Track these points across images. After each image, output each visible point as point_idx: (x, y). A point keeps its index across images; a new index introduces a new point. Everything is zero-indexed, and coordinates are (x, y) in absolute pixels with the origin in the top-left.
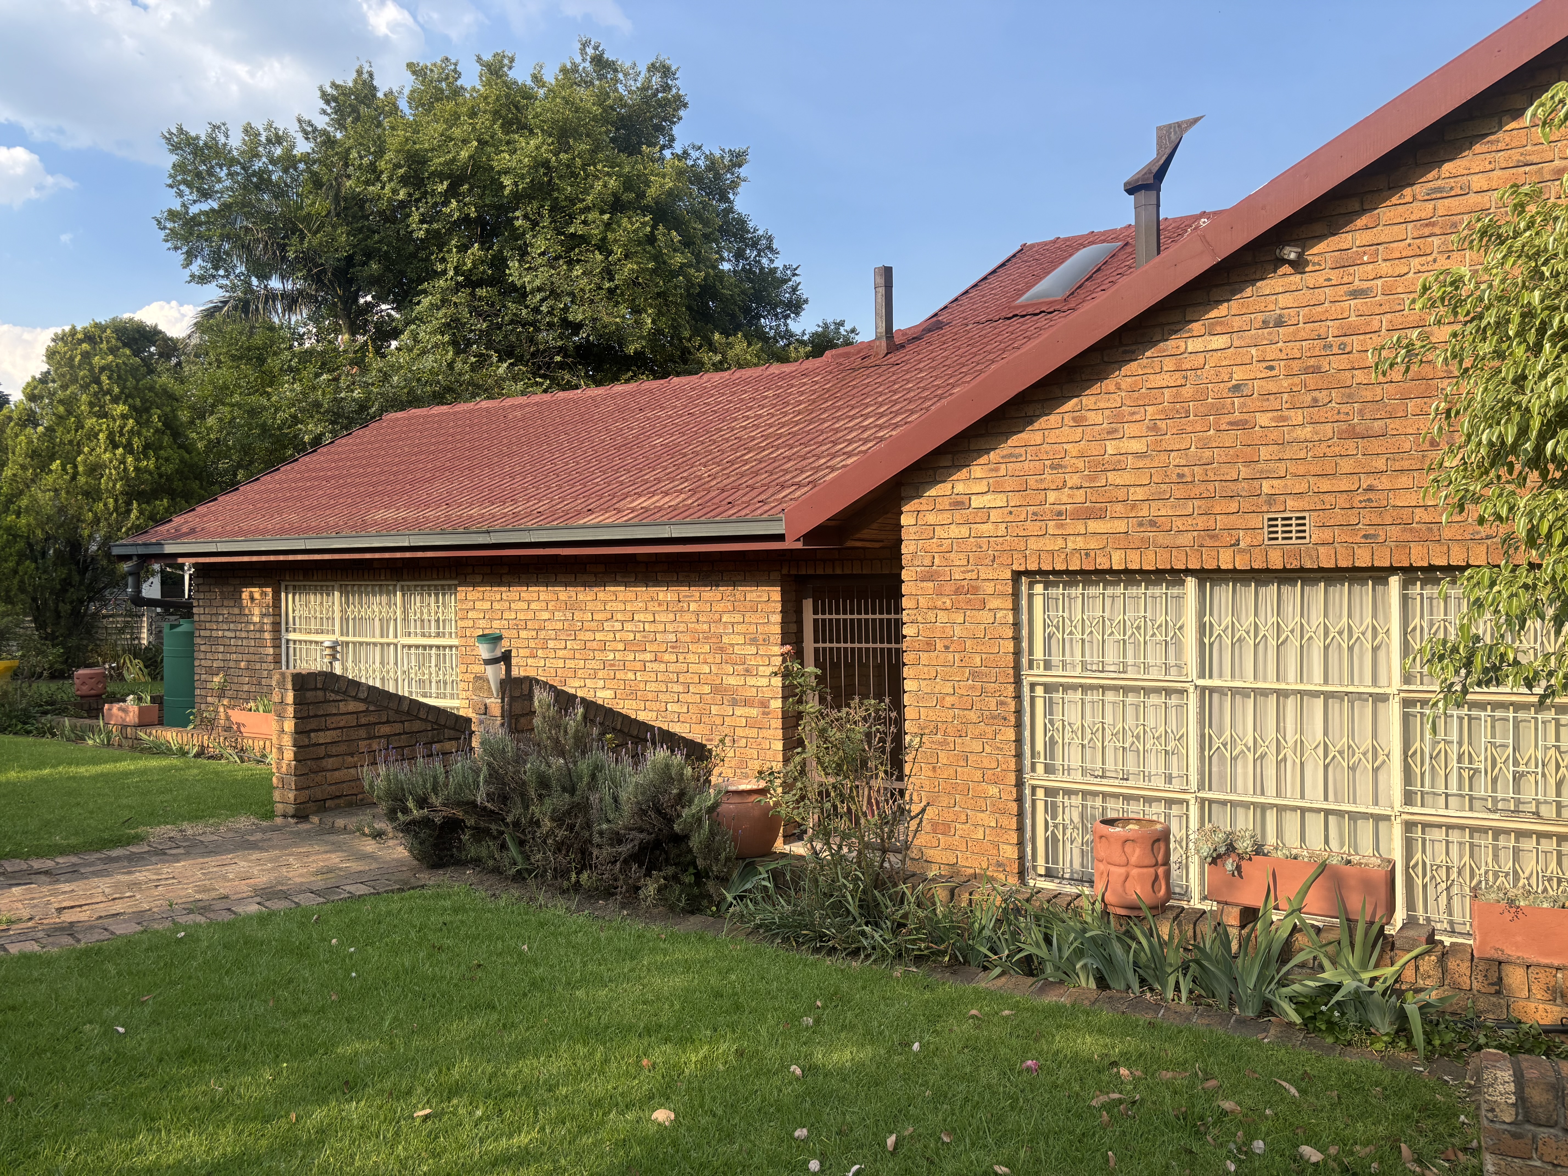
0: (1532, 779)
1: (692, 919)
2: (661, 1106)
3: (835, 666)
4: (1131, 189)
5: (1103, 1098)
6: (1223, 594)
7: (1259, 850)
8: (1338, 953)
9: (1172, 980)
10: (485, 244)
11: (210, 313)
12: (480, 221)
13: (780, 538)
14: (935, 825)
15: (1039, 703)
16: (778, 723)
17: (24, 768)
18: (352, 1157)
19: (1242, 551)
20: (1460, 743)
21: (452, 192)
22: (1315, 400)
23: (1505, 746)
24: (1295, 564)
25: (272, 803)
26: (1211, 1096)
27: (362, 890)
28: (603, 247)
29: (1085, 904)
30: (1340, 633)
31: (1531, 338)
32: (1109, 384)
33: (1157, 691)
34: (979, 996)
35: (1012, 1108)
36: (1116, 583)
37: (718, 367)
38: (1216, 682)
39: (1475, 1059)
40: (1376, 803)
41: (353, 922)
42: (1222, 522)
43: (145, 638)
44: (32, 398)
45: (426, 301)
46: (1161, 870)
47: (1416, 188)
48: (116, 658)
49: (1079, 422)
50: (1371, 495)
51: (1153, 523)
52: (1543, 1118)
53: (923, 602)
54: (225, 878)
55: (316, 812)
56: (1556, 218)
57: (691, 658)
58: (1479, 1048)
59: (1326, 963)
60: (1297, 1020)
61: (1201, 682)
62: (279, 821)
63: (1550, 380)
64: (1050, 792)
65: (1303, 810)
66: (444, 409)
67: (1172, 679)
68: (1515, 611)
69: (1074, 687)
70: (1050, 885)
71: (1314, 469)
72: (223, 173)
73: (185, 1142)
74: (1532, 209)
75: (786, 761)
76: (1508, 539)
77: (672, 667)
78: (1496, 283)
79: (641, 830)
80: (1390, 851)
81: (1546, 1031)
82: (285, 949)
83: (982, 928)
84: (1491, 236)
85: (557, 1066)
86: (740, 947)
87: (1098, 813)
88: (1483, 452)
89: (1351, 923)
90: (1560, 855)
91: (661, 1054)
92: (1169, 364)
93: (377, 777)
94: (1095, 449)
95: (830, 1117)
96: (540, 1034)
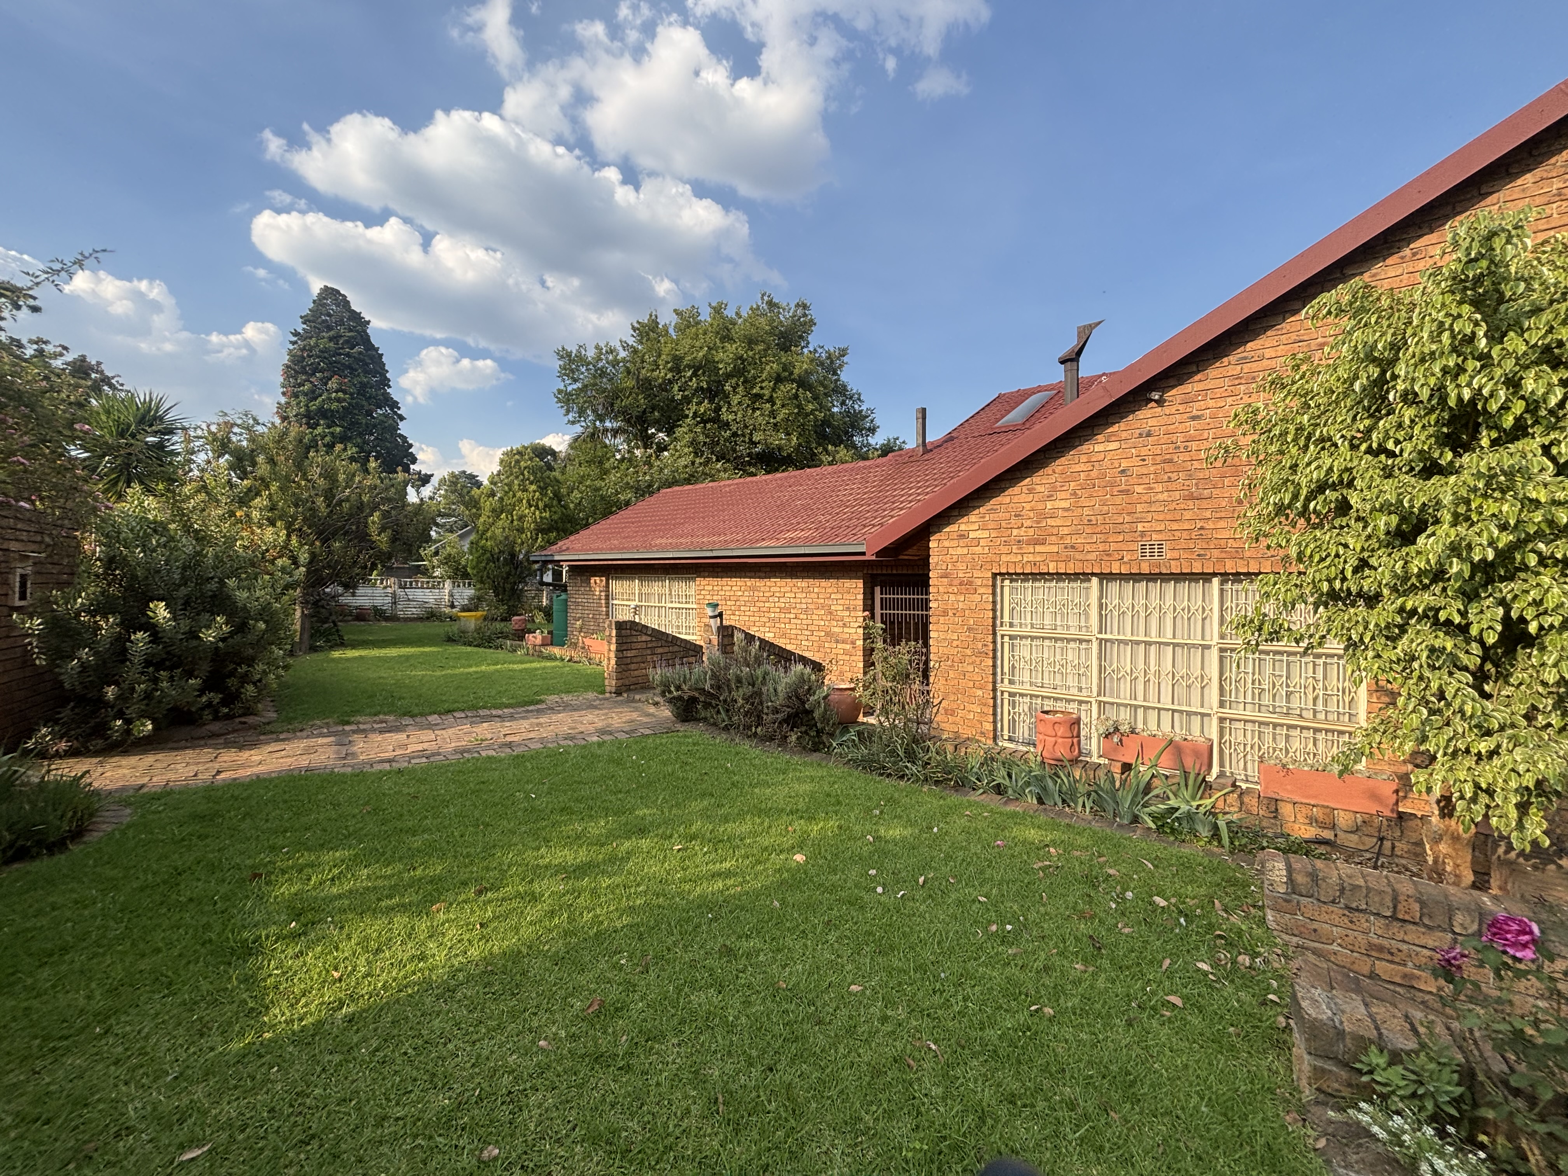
0: (1298, 695)
1: (815, 754)
2: (798, 852)
3: (892, 623)
4: (1062, 362)
5: (1040, 864)
6: (1114, 587)
7: (1133, 731)
8: (1178, 790)
9: (1080, 801)
10: (711, 401)
11: (576, 440)
12: (709, 389)
13: (863, 554)
14: (946, 710)
15: (1006, 646)
16: (861, 653)
17: (489, 665)
18: (643, 867)
19: (1125, 563)
20: (1254, 674)
21: (695, 374)
22: (1169, 478)
23: (1281, 676)
24: (1157, 571)
25: (604, 686)
26: (1102, 866)
27: (648, 732)
28: (771, 400)
29: (1032, 757)
30: (1183, 610)
31: (1302, 442)
32: (1048, 470)
33: (1074, 640)
34: (970, 804)
35: (989, 866)
36: (1051, 580)
37: (830, 463)
38: (1108, 636)
39: (1261, 855)
40: (1202, 706)
41: (643, 748)
42: (1113, 546)
43: (545, 602)
44: (492, 483)
45: (681, 431)
46: (1075, 740)
47: (1231, 358)
48: (531, 611)
49: (1031, 491)
50: (1202, 532)
51: (1073, 547)
52: (1304, 893)
53: (941, 589)
54: (582, 723)
55: (625, 691)
56: (1320, 372)
57: (814, 617)
58: (1263, 848)
59: (1171, 795)
60: (1153, 826)
61: (1100, 636)
62: (608, 695)
63: (1313, 467)
64: (1011, 695)
65: (1159, 709)
66: (689, 487)
67: (1083, 634)
68: (1289, 599)
69: (1026, 637)
70: (1011, 746)
71: (1169, 517)
72: (583, 369)
73: (563, 853)
74: (1304, 368)
75: (865, 673)
76: (1286, 558)
77: (804, 622)
78: (1280, 411)
79: (788, 707)
80: (1210, 734)
81: (1306, 842)
82: (611, 760)
83: (972, 768)
84: (1277, 384)
85: (745, 828)
86: (840, 771)
87: (1039, 707)
88: (1270, 508)
89: (1186, 774)
90: (1315, 740)
91: (799, 825)
92: (1084, 458)
93: (657, 674)
94: (1040, 506)
95: (888, 864)
96: (736, 811)
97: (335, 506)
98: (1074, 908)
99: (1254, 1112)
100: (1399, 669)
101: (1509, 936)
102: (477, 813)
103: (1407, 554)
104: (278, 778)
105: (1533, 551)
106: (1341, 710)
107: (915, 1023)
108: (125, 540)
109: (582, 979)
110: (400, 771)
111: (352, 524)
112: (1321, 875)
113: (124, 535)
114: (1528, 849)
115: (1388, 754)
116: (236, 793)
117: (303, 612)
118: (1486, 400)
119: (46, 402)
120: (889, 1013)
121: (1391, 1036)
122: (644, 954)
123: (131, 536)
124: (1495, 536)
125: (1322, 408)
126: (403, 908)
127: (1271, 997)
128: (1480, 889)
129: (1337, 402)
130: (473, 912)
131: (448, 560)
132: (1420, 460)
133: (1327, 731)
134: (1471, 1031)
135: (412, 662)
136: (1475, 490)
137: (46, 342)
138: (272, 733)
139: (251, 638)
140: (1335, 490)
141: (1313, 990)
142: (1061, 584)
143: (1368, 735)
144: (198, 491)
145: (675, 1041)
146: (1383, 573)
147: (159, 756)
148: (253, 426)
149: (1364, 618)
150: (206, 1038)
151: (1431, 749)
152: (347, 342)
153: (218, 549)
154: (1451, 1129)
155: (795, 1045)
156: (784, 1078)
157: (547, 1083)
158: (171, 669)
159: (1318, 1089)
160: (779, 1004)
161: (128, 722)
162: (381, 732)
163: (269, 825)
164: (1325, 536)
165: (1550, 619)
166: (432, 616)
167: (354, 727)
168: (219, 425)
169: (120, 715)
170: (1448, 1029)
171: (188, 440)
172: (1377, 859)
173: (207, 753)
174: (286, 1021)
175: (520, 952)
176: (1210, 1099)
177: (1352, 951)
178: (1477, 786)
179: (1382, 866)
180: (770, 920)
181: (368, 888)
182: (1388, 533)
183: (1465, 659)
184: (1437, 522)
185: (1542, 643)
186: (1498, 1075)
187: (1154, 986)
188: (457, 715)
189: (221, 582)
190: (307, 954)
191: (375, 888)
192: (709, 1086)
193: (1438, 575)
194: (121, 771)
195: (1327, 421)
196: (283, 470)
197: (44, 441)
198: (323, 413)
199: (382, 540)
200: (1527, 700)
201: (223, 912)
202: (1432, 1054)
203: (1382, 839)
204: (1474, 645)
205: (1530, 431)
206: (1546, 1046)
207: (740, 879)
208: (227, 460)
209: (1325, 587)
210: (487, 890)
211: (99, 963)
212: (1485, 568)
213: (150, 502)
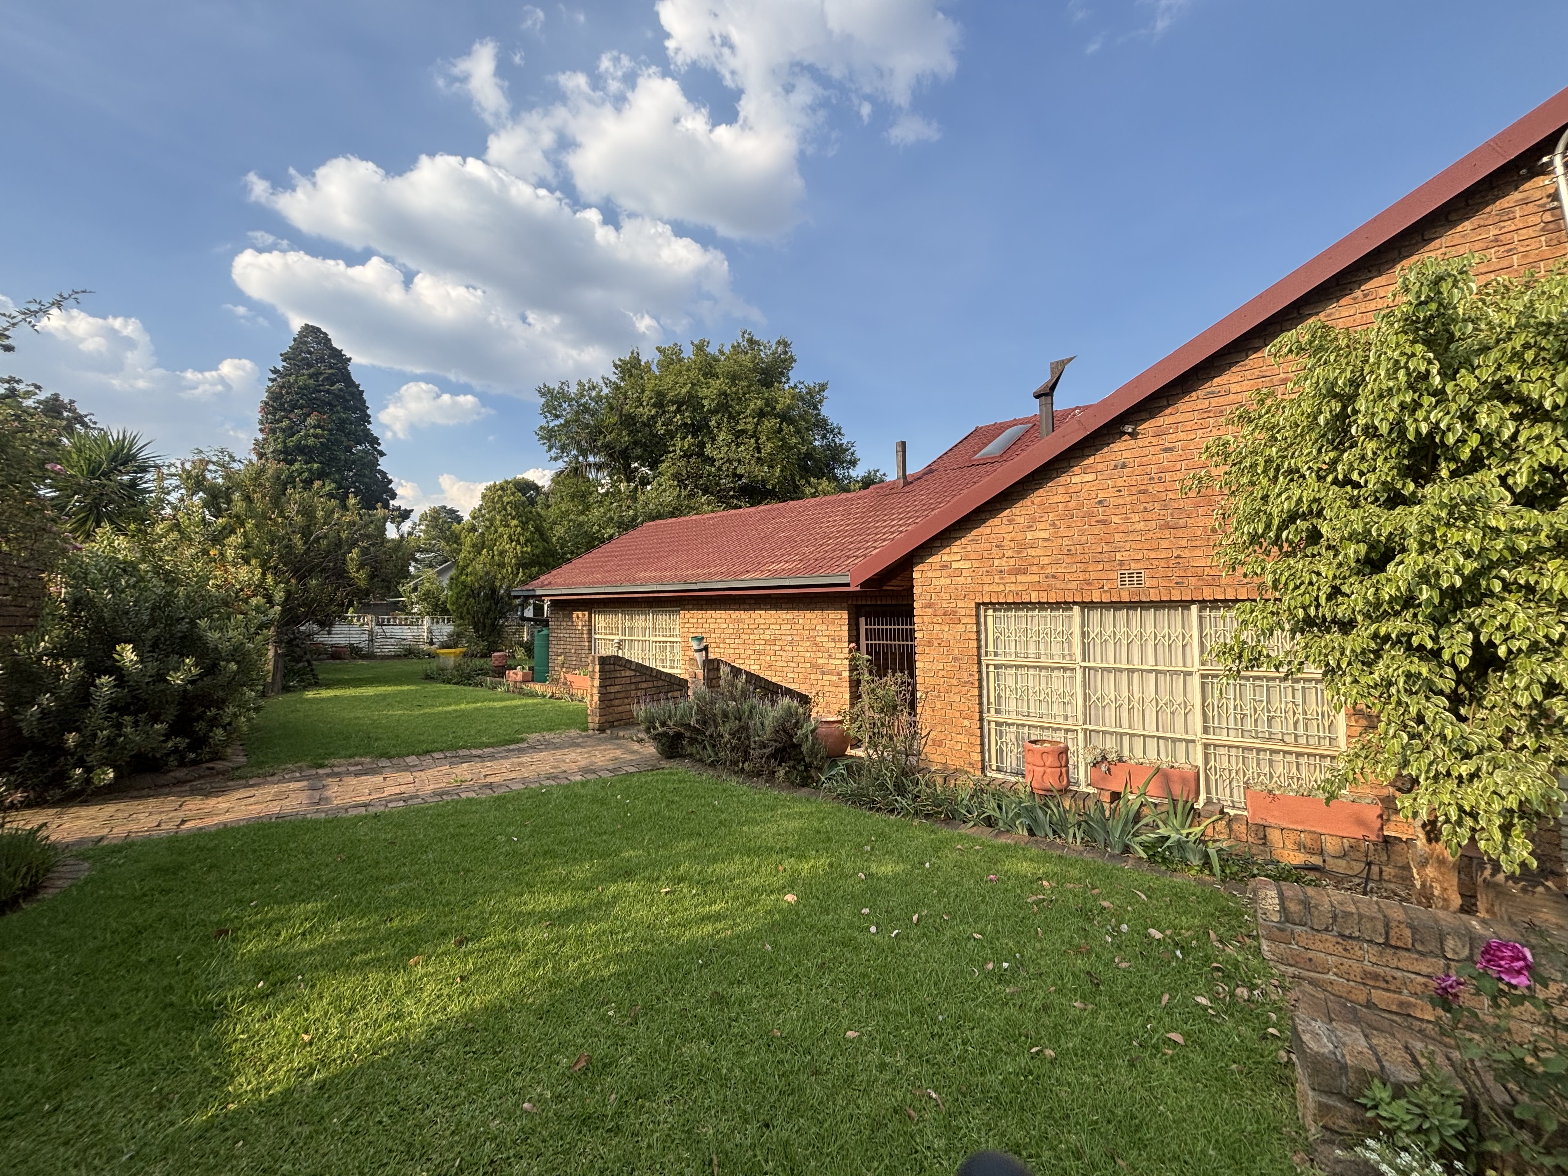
0: (1279, 720)
1: (803, 789)
2: (789, 892)
3: (877, 654)
4: (1037, 396)
5: (1034, 898)
6: (1095, 615)
7: (1120, 760)
8: (1167, 819)
9: (1071, 832)
10: (695, 436)
11: (559, 475)
12: (693, 425)
13: (848, 585)
14: (934, 741)
15: (992, 675)
16: (847, 684)
17: (468, 703)
18: (630, 911)
19: (1105, 592)
20: (1235, 700)
21: (678, 410)
22: (1145, 508)
23: (1262, 701)
24: (1137, 599)
25: (587, 723)
26: (1096, 898)
27: (632, 769)
28: (755, 436)
29: (1021, 788)
30: (1164, 637)
31: (1271, 473)
32: (1028, 502)
33: (1058, 669)
34: (961, 837)
35: (983, 902)
36: (1034, 609)
37: (813, 495)
38: (1092, 664)
39: (1252, 883)
40: (1187, 733)
41: (628, 787)
42: (1093, 576)
43: (526, 637)
44: (474, 518)
45: (664, 465)
46: (1064, 770)
47: (1199, 392)
48: (511, 647)
49: (1011, 522)
50: (1179, 560)
51: (1054, 577)
52: (1298, 921)
53: (926, 619)
54: (564, 761)
55: (609, 728)
56: (1284, 407)
57: (800, 648)
58: (1254, 876)
59: (1161, 824)
60: (1145, 856)
61: (1083, 664)
62: (591, 732)
63: (1283, 497)
64: (998, 724)
65: (1145, 736)
66: (674, 520)
67: (1067, 663)
68: (1266, 626)
69: (1011, 666)
70: (1000, 776)
71: (1146, 546)
72: (565, 406)
73: (547, 899)
74: (1269, 402)
75: (852, 705)
76: (1262, 586)
77: (790, 654)
78: (1249, 444)
79: (776, 741)
80: (1195, 760)
81: (1296, 868)
82: (595, 800)
83: (962, 800)
84: (1245, 418)
85: (733, 868)
86: (829, 806)
87: (1026, 737)
88: (1245, 537)
89: (1174, 802)
90: (1298, 764)
91: (789, 864)
92: (1061, 490)
93: (640, 710)
94: (1020, 536)
95: (881, 902)
96: (725, 850)
97: (312, 544)
98: (1070, 943)
99: (1261, 1153)
100: (1377, 695)
101: (1502, 963)
102: (456, 859)
103: (1378, 582)
104: (248, 827)
105: (1497, 577)
106: (1321, 734)
107: (914, 1070)
108: (93, 581)
109: (568, 1034)
110: (376, 816)
111: (330, 561)
112: (1313, 902)
113: (92, 576)
114: (1518, 872)
115: (1371, 777)
116: (202, 844)
117: (276, 651)
118: (1444, 433)
119: (17, 443)
120: (888, 1060)
121: (1393, 1069)
122: (633, 1004)
123: (99, 577)
124: (1461, 563)
125: (1289, 440)
126: (378, 963)
127: (1271, 1030)
128: (1468, 912)
129: (1302, 435)
130: (453, 964)
131: (427, 596)
132: (1384, 491)
133: (1309, 755)
134: (1472, 1061)
135: (390, 700)
136: (1438, 519)
137: (18, 382)
138: (240, 778)
139: (222, 679)
140: (1305, 520)
141: (1313, 1023)
142: (1043, 613)
143: (1350, 761)
144: (171, 530)
145: (667, 1098)
146: (1356, 600)
147: (122, 806)
148: (229, 463)
149: (1340, 644)
150: (165, 1112)
151: (1413, 773)
152: (326, 379)
153: (189, 588)
154: (1458, 1165)
155: (791, 1098)
156: (781, 1134)
157: (530, 1149)
158: (136, 713)
159: (1324, 1127)
160: (774, 1053)
161: (89, 770)
162: (357, 774)
163: (236, 876)
164: (1298, 564)
165: (1518, 643)
166: (410, 653)
167: (328, 770)
168: (193, 462)
169: (80, 763)
170: (1449, 1059)
171: (161, 479)
172: (1366, 885)
173: (172, 801)
174: (252, 1090)
175: (502, 1006)
176: (1217, 1141)
177: (1348, 980)
178: (1461, 809)
179: (1371, 892)
180: (762, 964)
181: (341, 943)
182: (1358, 561)
183: (1440, 684)
184: (1404, 550)
185: (1511, 667)
186: (1500, 1106)
187: (1154, 1023)
188: (435, 755)
189: (192, 623)
190: (276, 1017)
191: (349, 942)
192: (703, 1146)
193: (1409, 601)
194: (83, 822)
195: (1294, 453)
196: (259, 506)
197: (12, 482)
198: (301, 449)
199: (360, 577)
200: (1501, 723)
201: (185, 973)
202: (1435, 1086)
203: (1369, 864)
204: (1447, 669)
205: (1487, 462)
206: (1546, 1074)
207: (730, 922)
208: (200, 498)
209: (1301, 614)
210: (468, 940)
211: (51, 1032)
212: (1452, 594)
213: (121, 542)
